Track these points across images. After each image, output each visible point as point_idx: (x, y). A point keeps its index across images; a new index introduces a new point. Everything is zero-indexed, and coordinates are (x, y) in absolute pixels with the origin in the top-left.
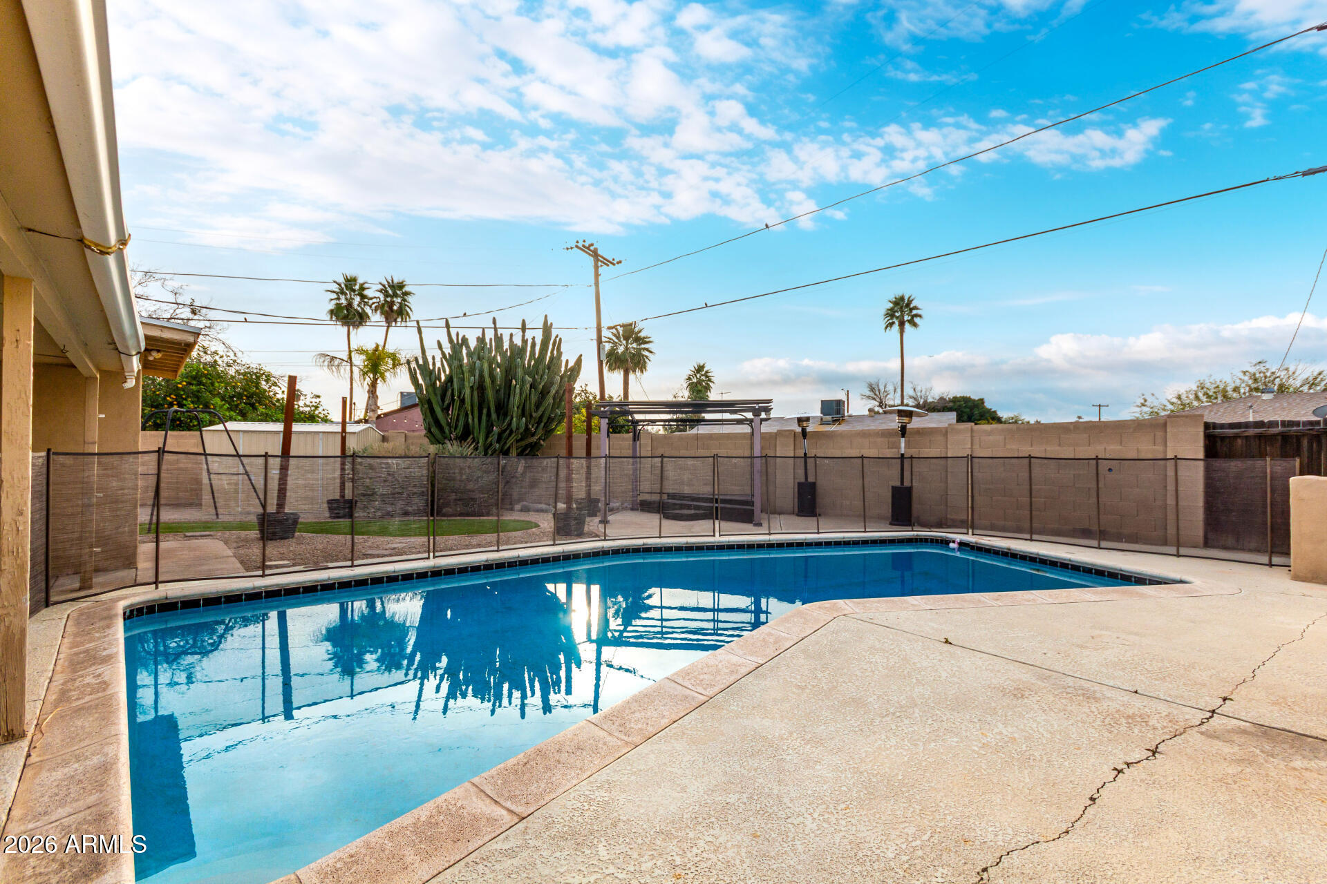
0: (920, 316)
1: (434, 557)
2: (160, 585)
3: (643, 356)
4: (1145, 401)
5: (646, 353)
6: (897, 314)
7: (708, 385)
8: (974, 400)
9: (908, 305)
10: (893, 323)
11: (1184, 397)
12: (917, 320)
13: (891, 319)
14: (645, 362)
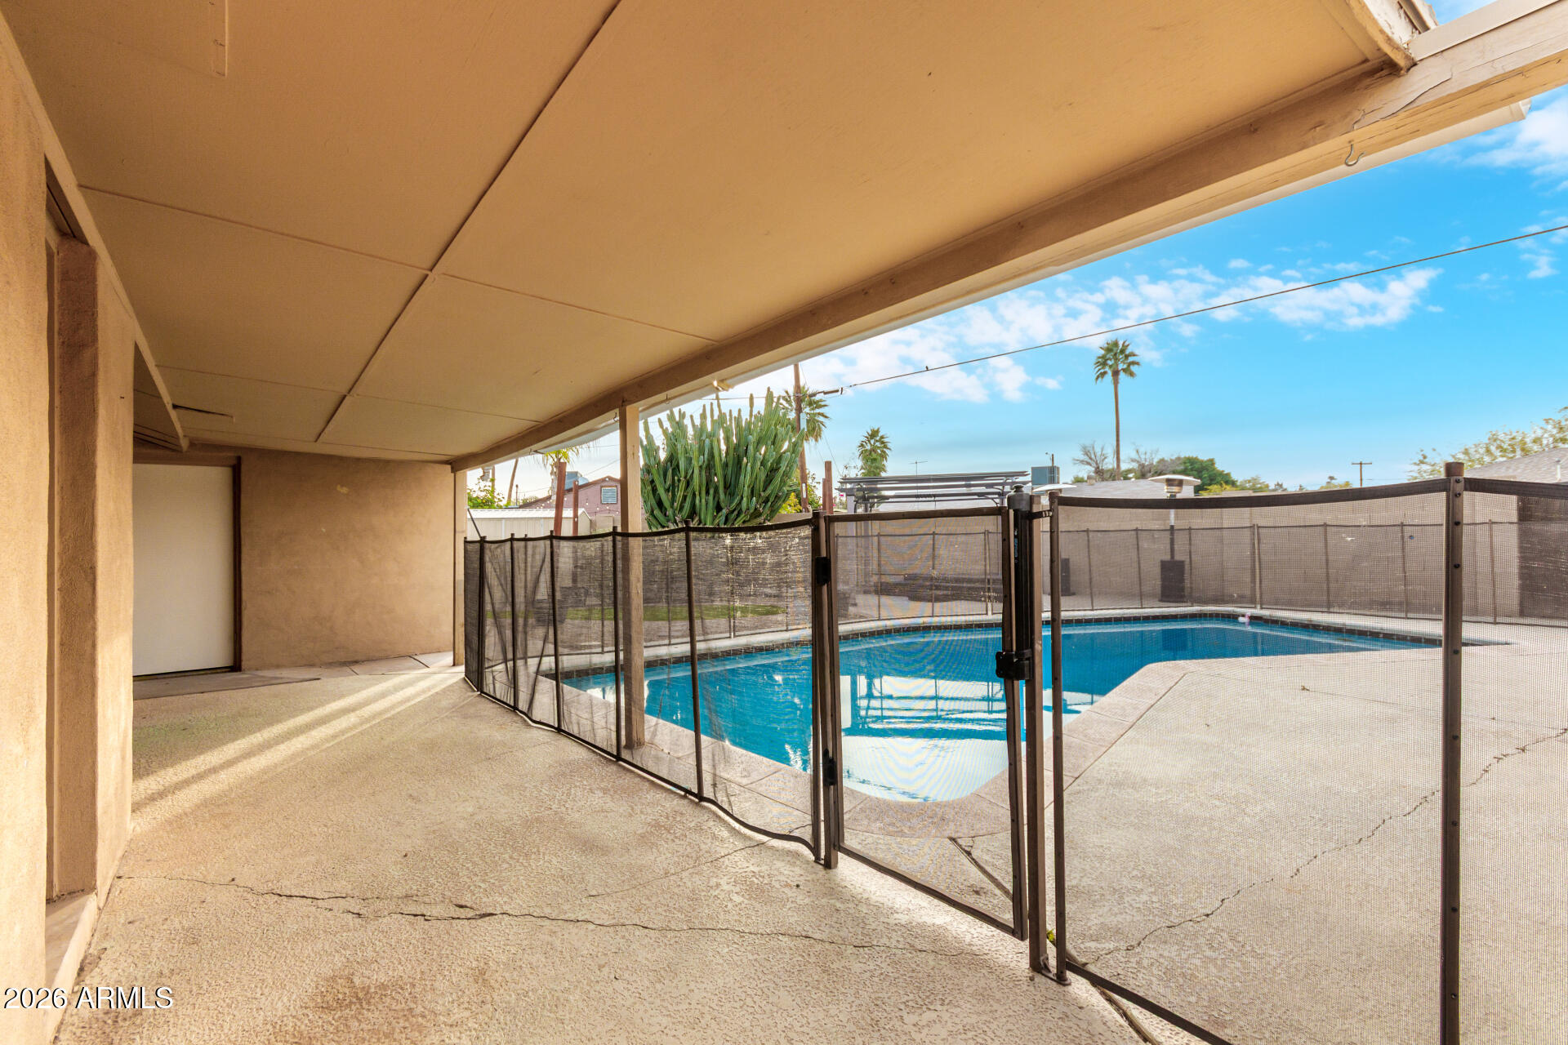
0: (1138, 363)
1: (735, 636)
2: (529, 660)
3: (818, 421)
4: (1425, 457)
5: (821, 419)
6: (1110, 362)
7: (884, 452)
8: (1202, 462)
9: (1122, 351)
10: (1105, 373)
11: (1472, 451)
12: (1134, 368)
13: (1103, 368)
14: (820, 428)
